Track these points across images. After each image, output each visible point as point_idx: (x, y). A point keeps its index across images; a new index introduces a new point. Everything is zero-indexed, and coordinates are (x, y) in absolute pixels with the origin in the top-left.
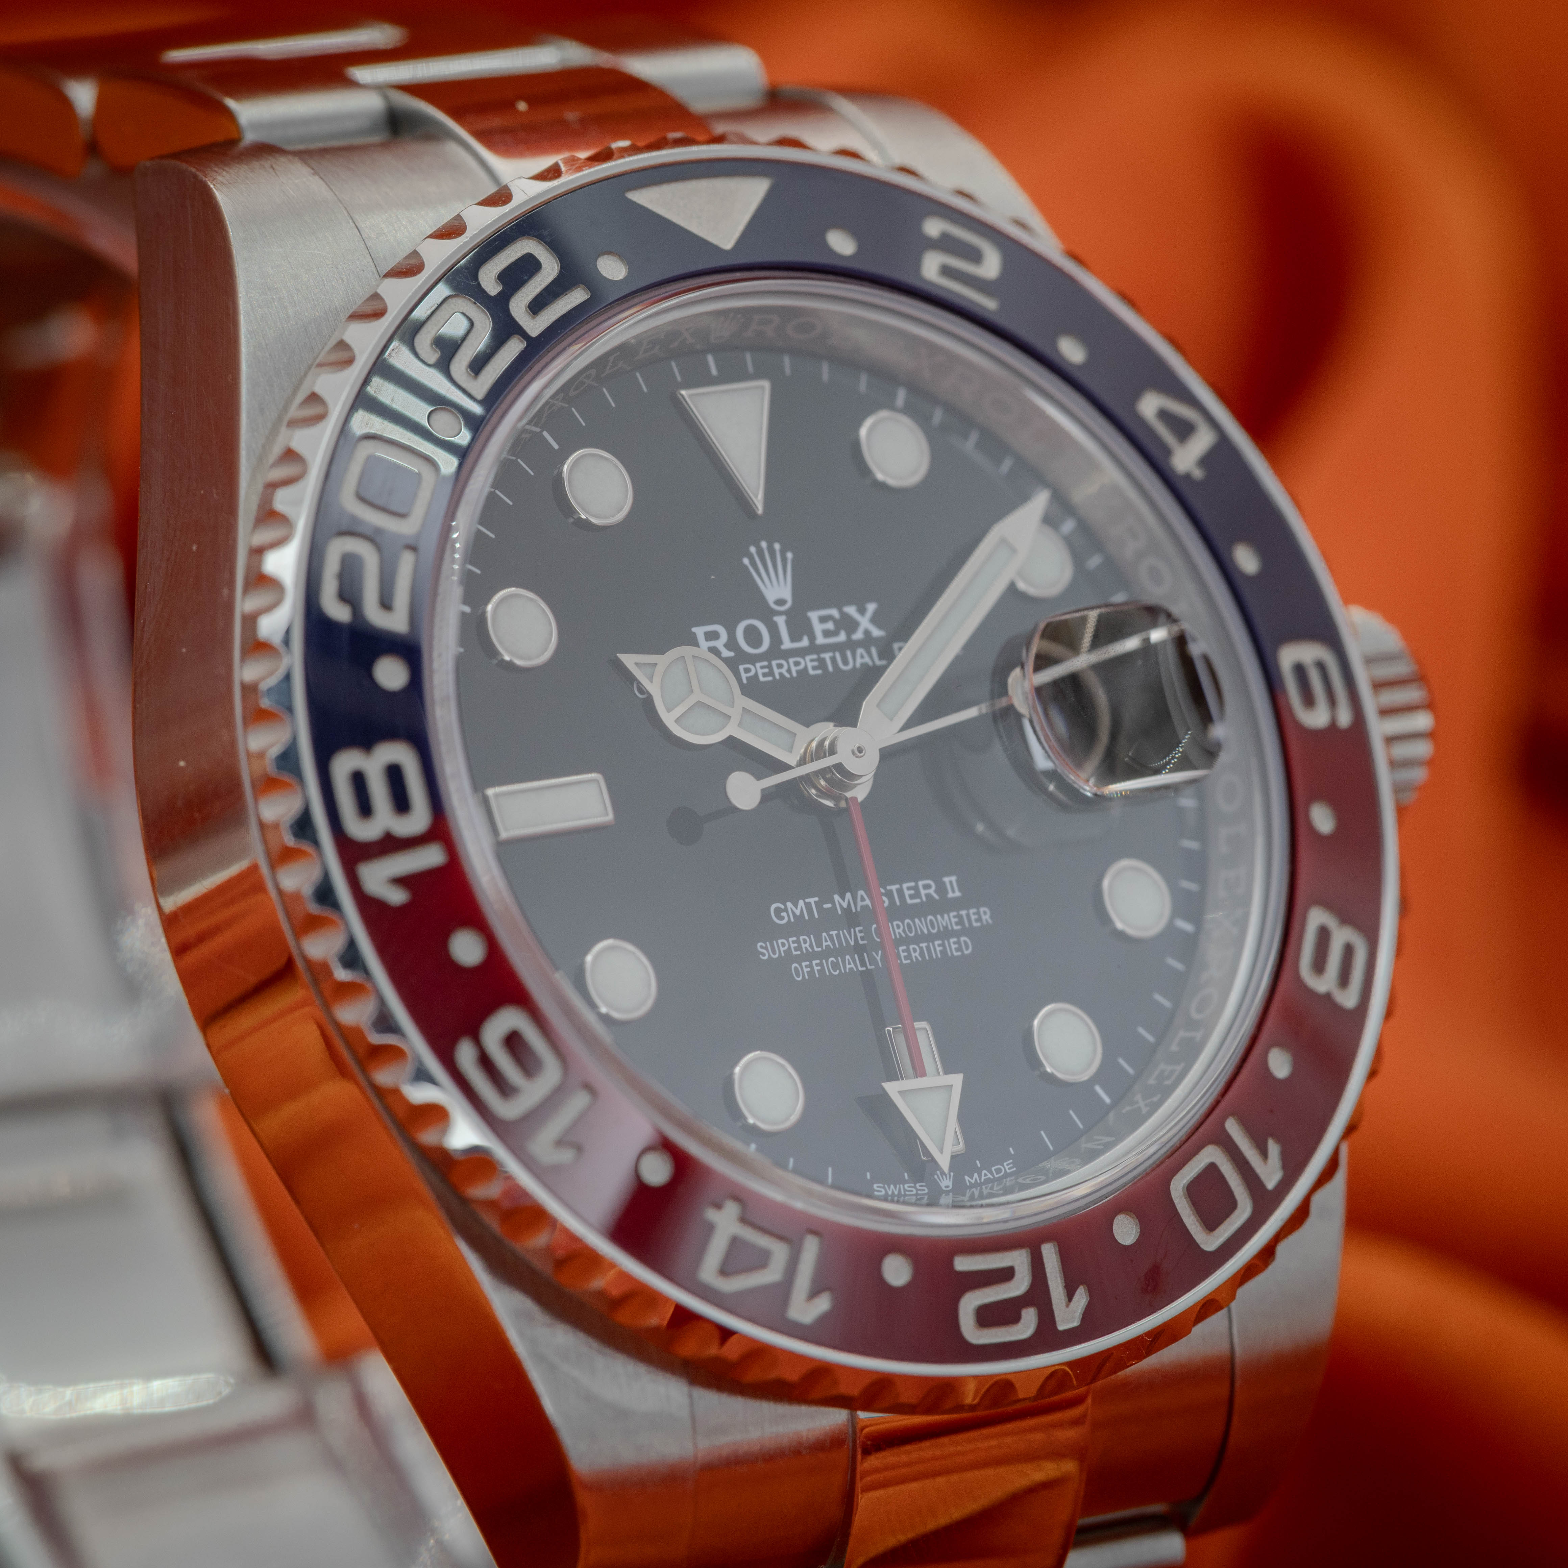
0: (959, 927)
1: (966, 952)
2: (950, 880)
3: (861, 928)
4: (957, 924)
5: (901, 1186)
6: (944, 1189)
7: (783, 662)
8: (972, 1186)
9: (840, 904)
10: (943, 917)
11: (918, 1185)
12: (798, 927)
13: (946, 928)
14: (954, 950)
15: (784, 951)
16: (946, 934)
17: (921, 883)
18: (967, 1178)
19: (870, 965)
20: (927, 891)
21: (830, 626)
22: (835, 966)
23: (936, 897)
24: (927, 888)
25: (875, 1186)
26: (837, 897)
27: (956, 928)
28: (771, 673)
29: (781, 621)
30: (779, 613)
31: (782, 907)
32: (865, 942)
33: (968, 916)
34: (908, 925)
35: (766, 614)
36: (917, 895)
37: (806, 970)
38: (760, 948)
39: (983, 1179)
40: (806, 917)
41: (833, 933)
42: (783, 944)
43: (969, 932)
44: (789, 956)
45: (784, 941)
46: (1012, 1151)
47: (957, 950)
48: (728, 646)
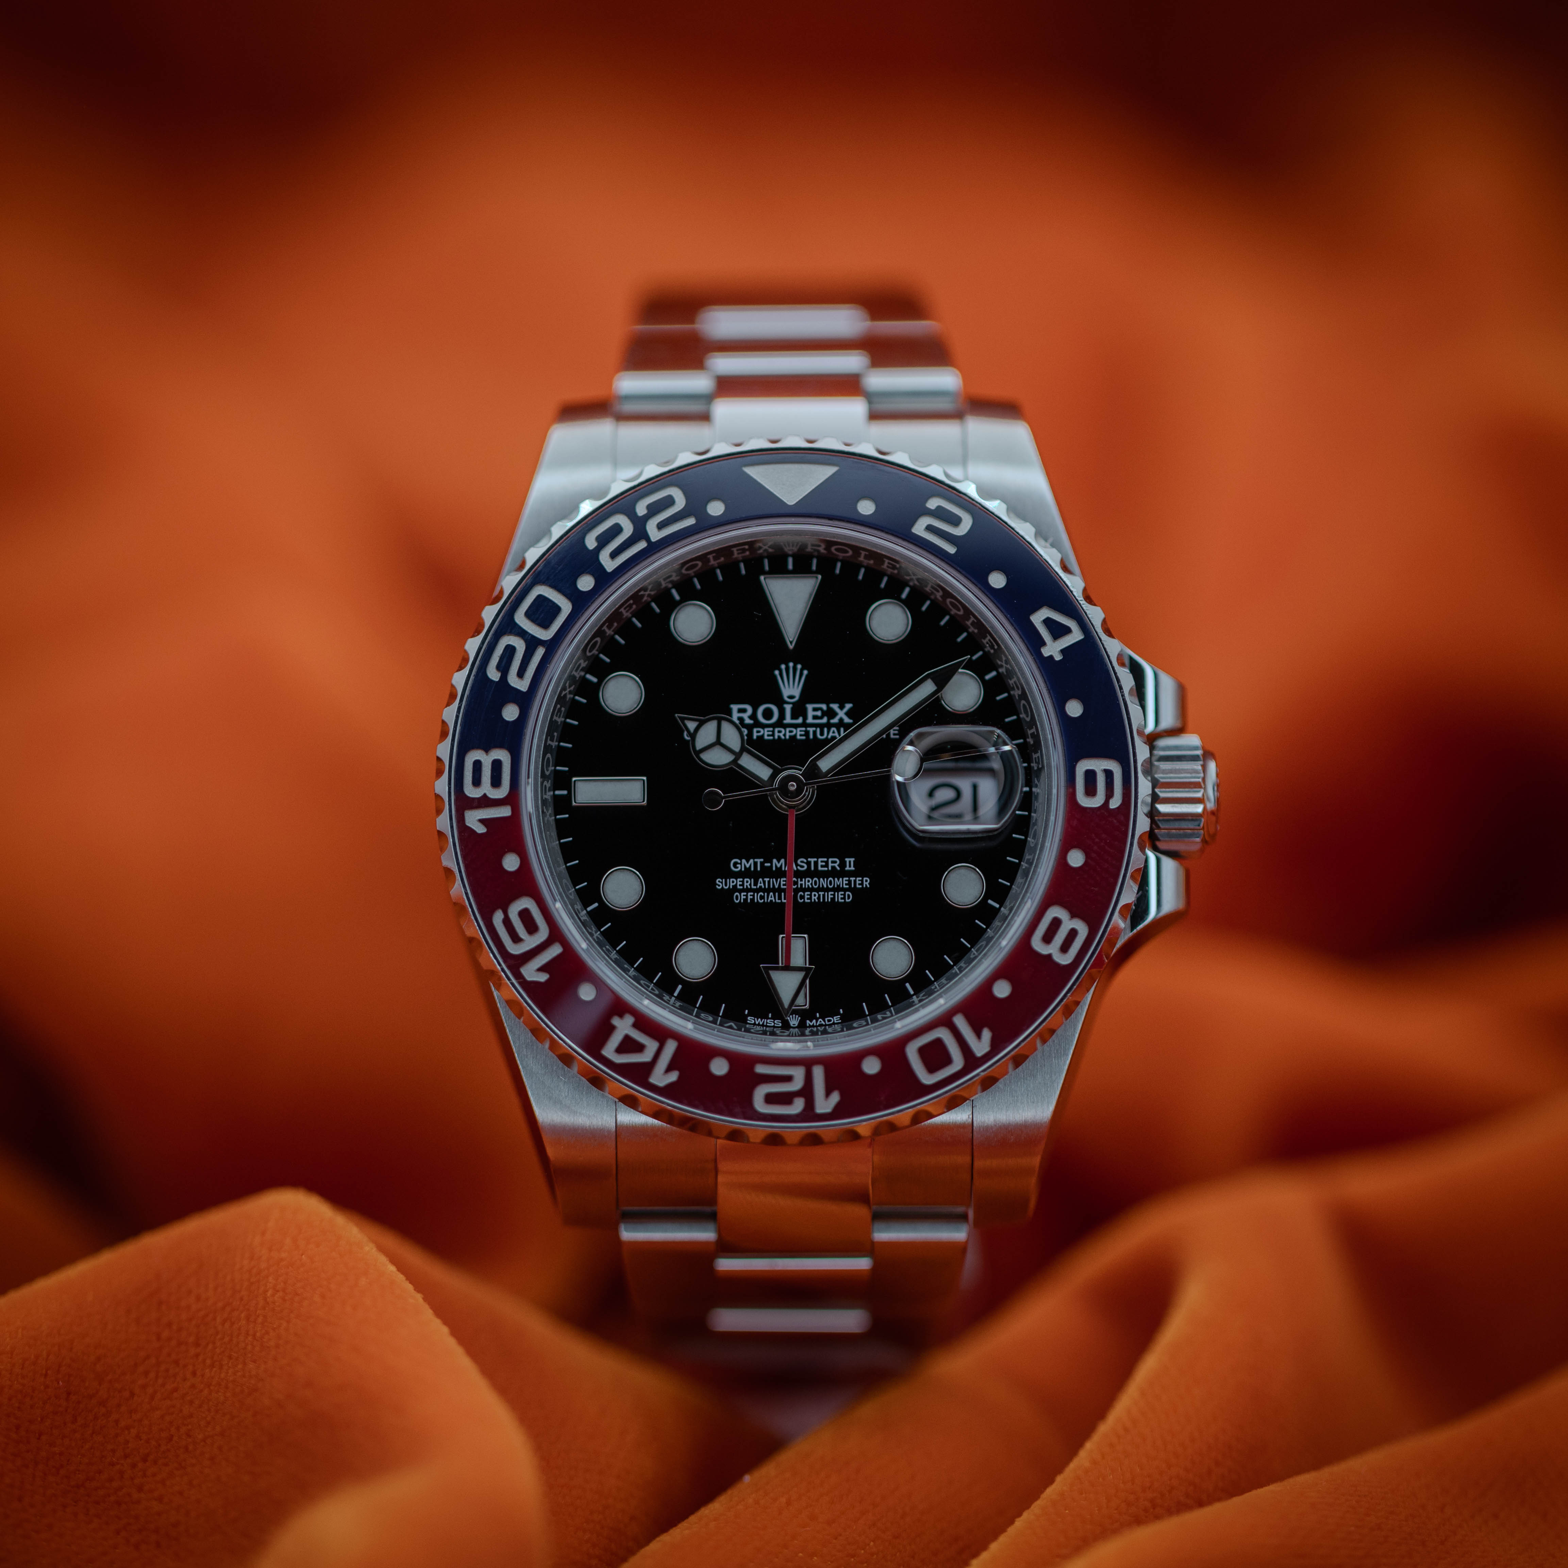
0: (847, 887)
1: (847, 900)
2: (850, 860)
3: (785, 879)
4: (846, 884)
5: (766, 1020)
6: (792, 1025)
7: (783, 730)
8: (810, 1026)
9: (775, 864)
10: (838, 880)
11: (776, 1021)
12: (746, 873)
13: (839, 886)
14: (840, 898)
15: (732, 885)
16: (838, 889)
17: (830, 860)
18: (808, 1022)
19: (785, 899)
20: (833, 865)
21: (819, 713)
22: (762, 897)
23: (838, 868)
24: (834, 863)
25: (749, 1018)
26: (775, 861)
27: (845, 886)
28: (773, 735)
29: (788, 708)
30: (789, 703)
31: (739, 861)
32: (785, 887)
33: (855, 881)
34: (816, 881)
35: (780, 702)
36: (827, 865)
37: (742, 897)
38: (717, 882)
39: (818, 1023)
40: (752, 869)
41: (767, 880)
42: (733, 882)
43: (853, 890)
44: (735, 889)
45: (734, 880)
46: (841, 1011)
47: (842, 898)
48: (750, 717)
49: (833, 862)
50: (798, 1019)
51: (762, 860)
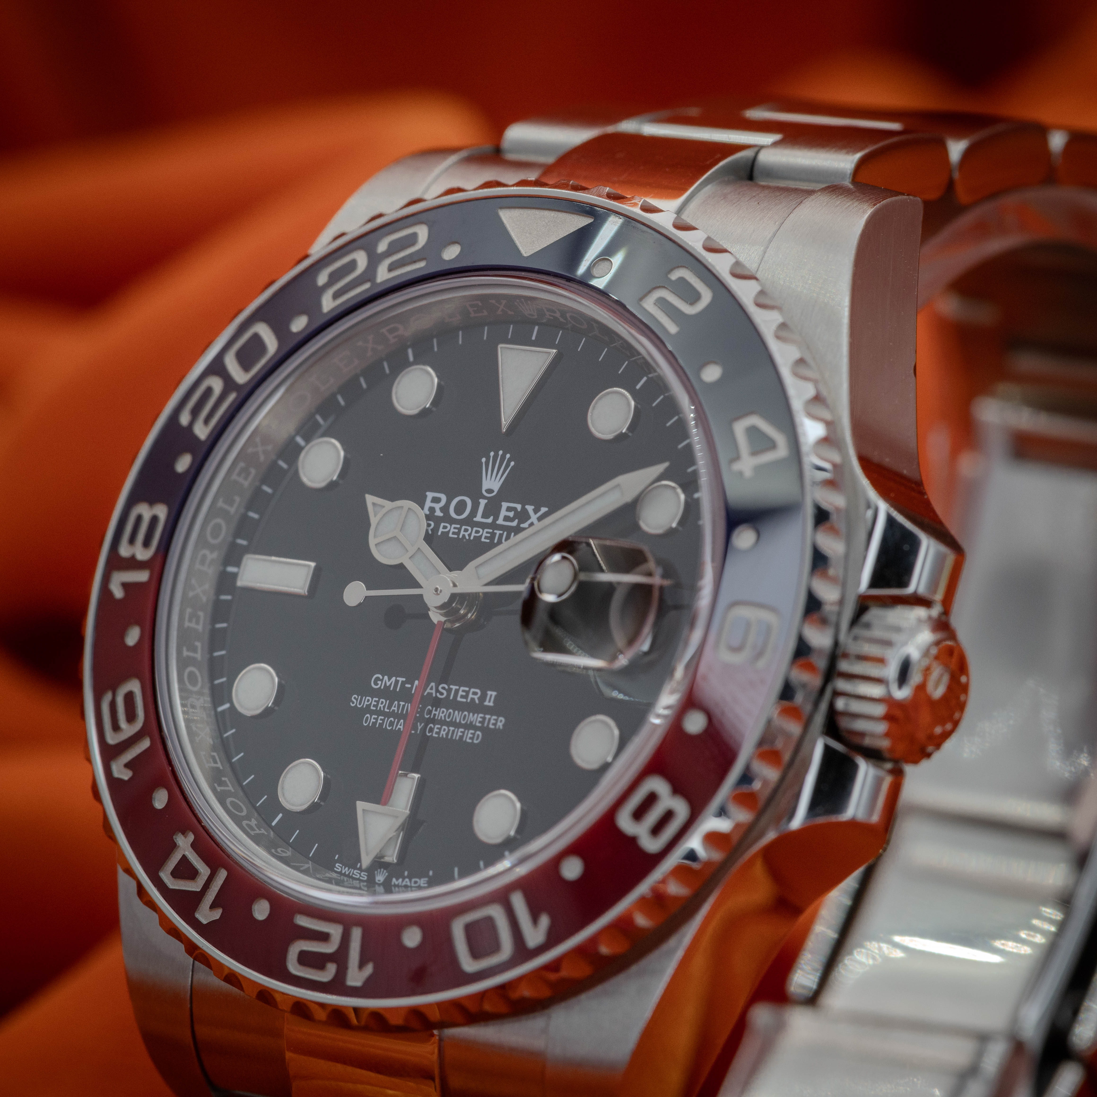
0: (480, 725)
1: (475, 741)
2: (492, 694)
4: (480, 722)
5: (352, 870)
6: (377, 881)
7: (470, 528)
8: (395, 885)
9: (416, 687)
10: (473, 715)
11: (363, 873)
12: (384, 693)
13: (471, 722)
14: (468, 738)
15: (366, 705)
16: (470, 726)
17: (472, 690)
18: (394, 880)
20: (473, 696)
21: (511, 514)
22: (391, 724)
23: (477, 701)
24: (474, 694)
25: (337, 865)
26: (417, 682)
28: (458, 534)
29: (483, 502)
30: (485, 498)
31: (381, 677)
33: (490, 719)
34: (450, 713)
35: (476, 495)
36: (466, 697)
37: (373, 720)
38: (353, 699)
39: (404, 883)
40: (391, 689)
41: (402, 703)
42: (368, 701)
43: (484, 729)
44: (367, 710)
45: (370, 699)
46: (431, 873)
47: (470, 738)
48: (442, 509)
49: (475, 693)
50: (385, 875)
51: (404, 679)
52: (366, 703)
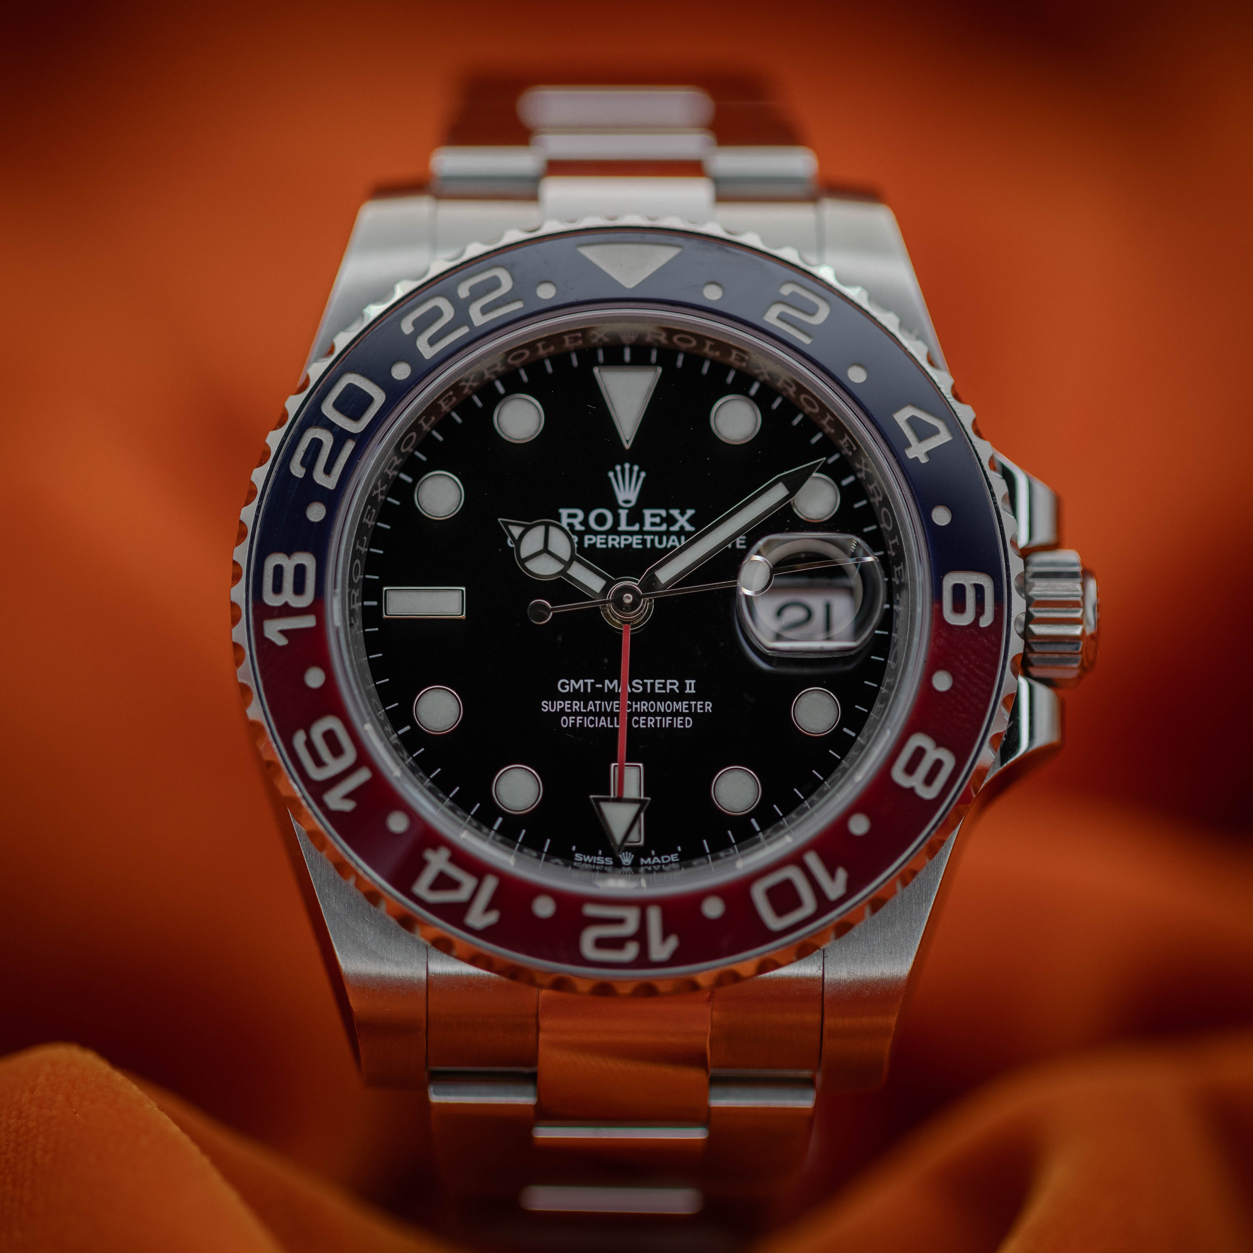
0: (687, 711)
1: (687, 727)
2: (691, 682)
4: (686, 709)
5: (595, 857)
7: (617, 538)
8: (644, 865)
9: (608, 685)
10: (677, 704)
11: (607, 859)
12: (575, 695)
13: (677, 710)
14: (678, 724)
15: (560, 709)
16: (677, 714)
17: (669, 681)
18: (642, 860)
19: (618, 724)
20: (672, 687)
22: (592, 722)
23: (678, 691)
24: (673, 685)
25: (577, 855)
26: (607, 682)
27: (684, 711)
28: (606, 543)
30: (624, 508)
31: (567, 682)
32: (618, 711)
33: (696, 705)
34: (652, 705)
35: (614, 507)
36: (664, 688)
37: (571, 721)
38: (543, 705)
39: (654, 862)
40: (582, 691)
41: (598, 702)
42: (560, 704)
43: (694, 715)
44: (562, 712)
45: (562, 702)
46: (679, 849)
47: (681, 724)
48: (582, 523)
49: (671, 684)
50: (631, 857)
51: (593, 681)
52: (559, 707)
